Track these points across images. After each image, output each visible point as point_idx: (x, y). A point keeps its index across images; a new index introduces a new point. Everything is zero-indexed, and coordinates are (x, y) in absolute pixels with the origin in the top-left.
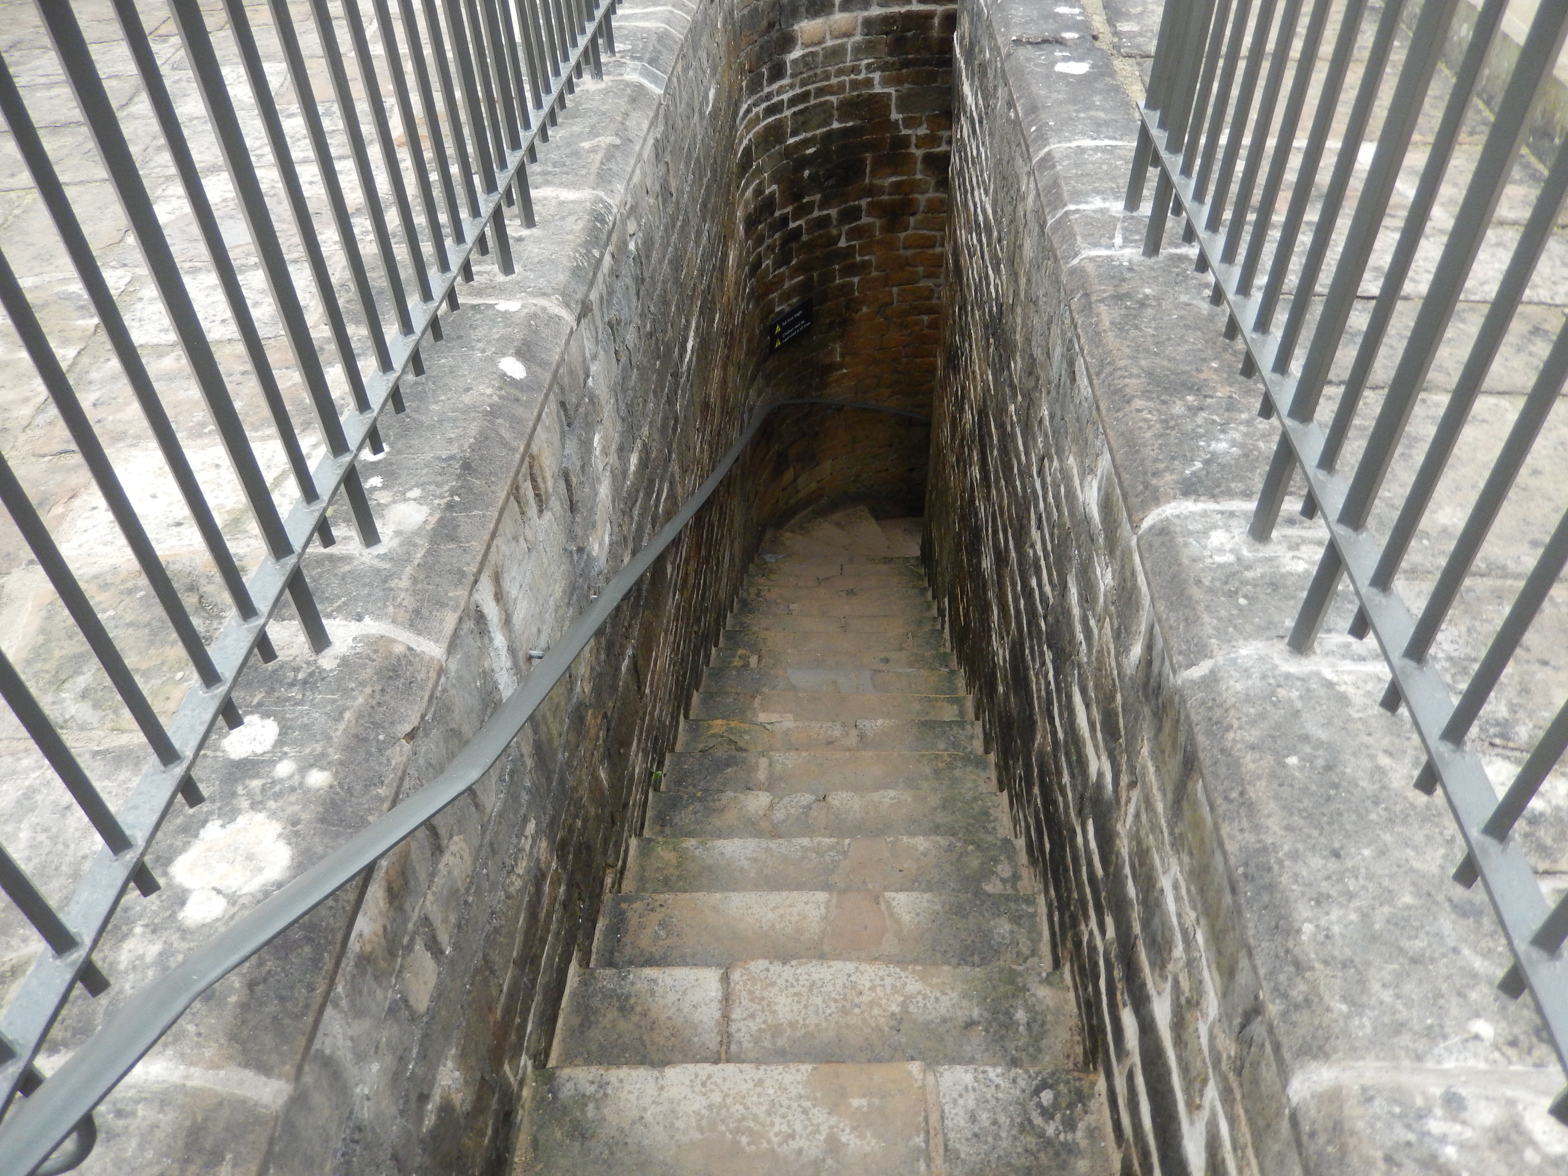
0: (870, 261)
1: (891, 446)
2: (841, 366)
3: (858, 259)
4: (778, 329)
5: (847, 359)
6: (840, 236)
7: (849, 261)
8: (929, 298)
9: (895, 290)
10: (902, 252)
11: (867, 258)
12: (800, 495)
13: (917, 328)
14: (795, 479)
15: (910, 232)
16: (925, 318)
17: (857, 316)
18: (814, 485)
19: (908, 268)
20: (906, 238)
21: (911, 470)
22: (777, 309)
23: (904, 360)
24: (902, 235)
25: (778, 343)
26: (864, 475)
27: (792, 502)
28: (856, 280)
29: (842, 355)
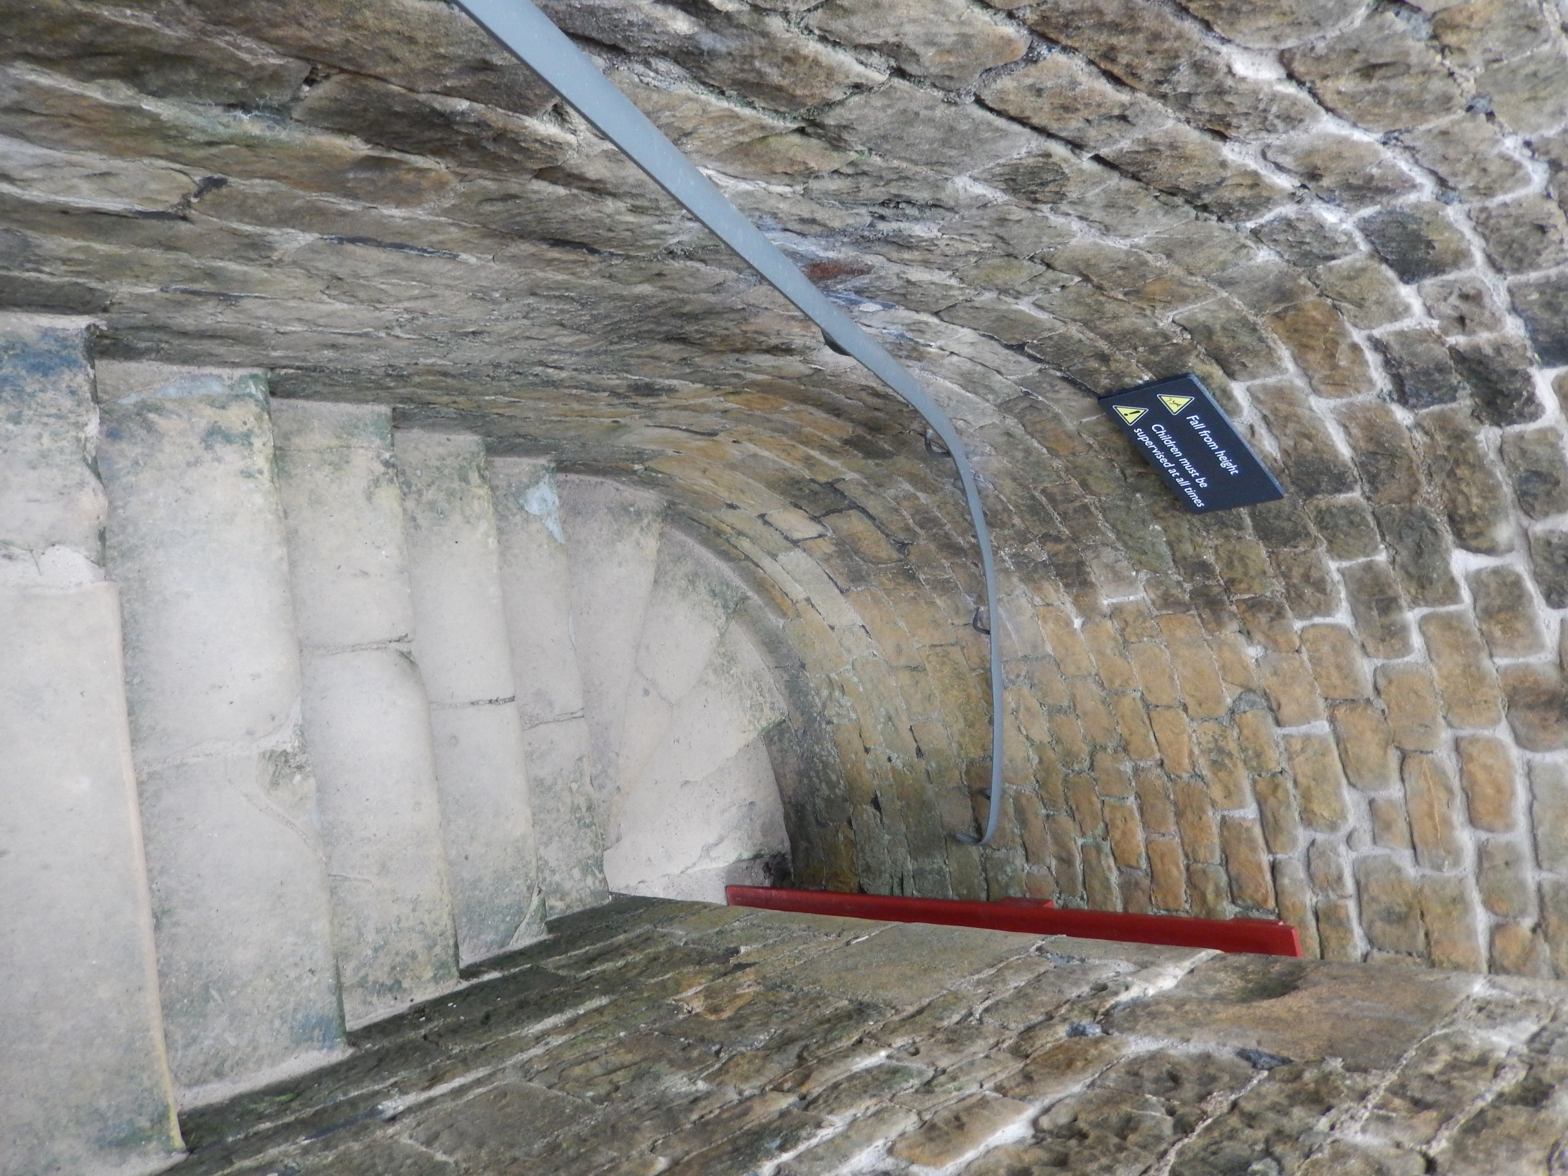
0: (1406, 648)
1: (919, 752)
2: (1088, 612)
3: (1412, 616)
4: (1175, 403)
5: (1110, 626)
6: (1490, 551)
7: (1401, 590)
8: (1308, 819)
9: (1322, 727)
10: (1445, 735)
11: (1416, 640)
12: (766, 562)
13: (1217, 793)
14: (795, 543)
15: (1515, 753)
16: (1249, 812)
17: (1231, 630)
18: (798, 592)
19: (1393, 757)
20: (1493, 746)
21: (876, 803)
22: (1238, 390)
23: (1127, 767)
24: (1503, 733)
25: (1130, 414)
26: (846, 701)
27: (745, 545)
28: (1343, 617)
29: (1116, 612)
